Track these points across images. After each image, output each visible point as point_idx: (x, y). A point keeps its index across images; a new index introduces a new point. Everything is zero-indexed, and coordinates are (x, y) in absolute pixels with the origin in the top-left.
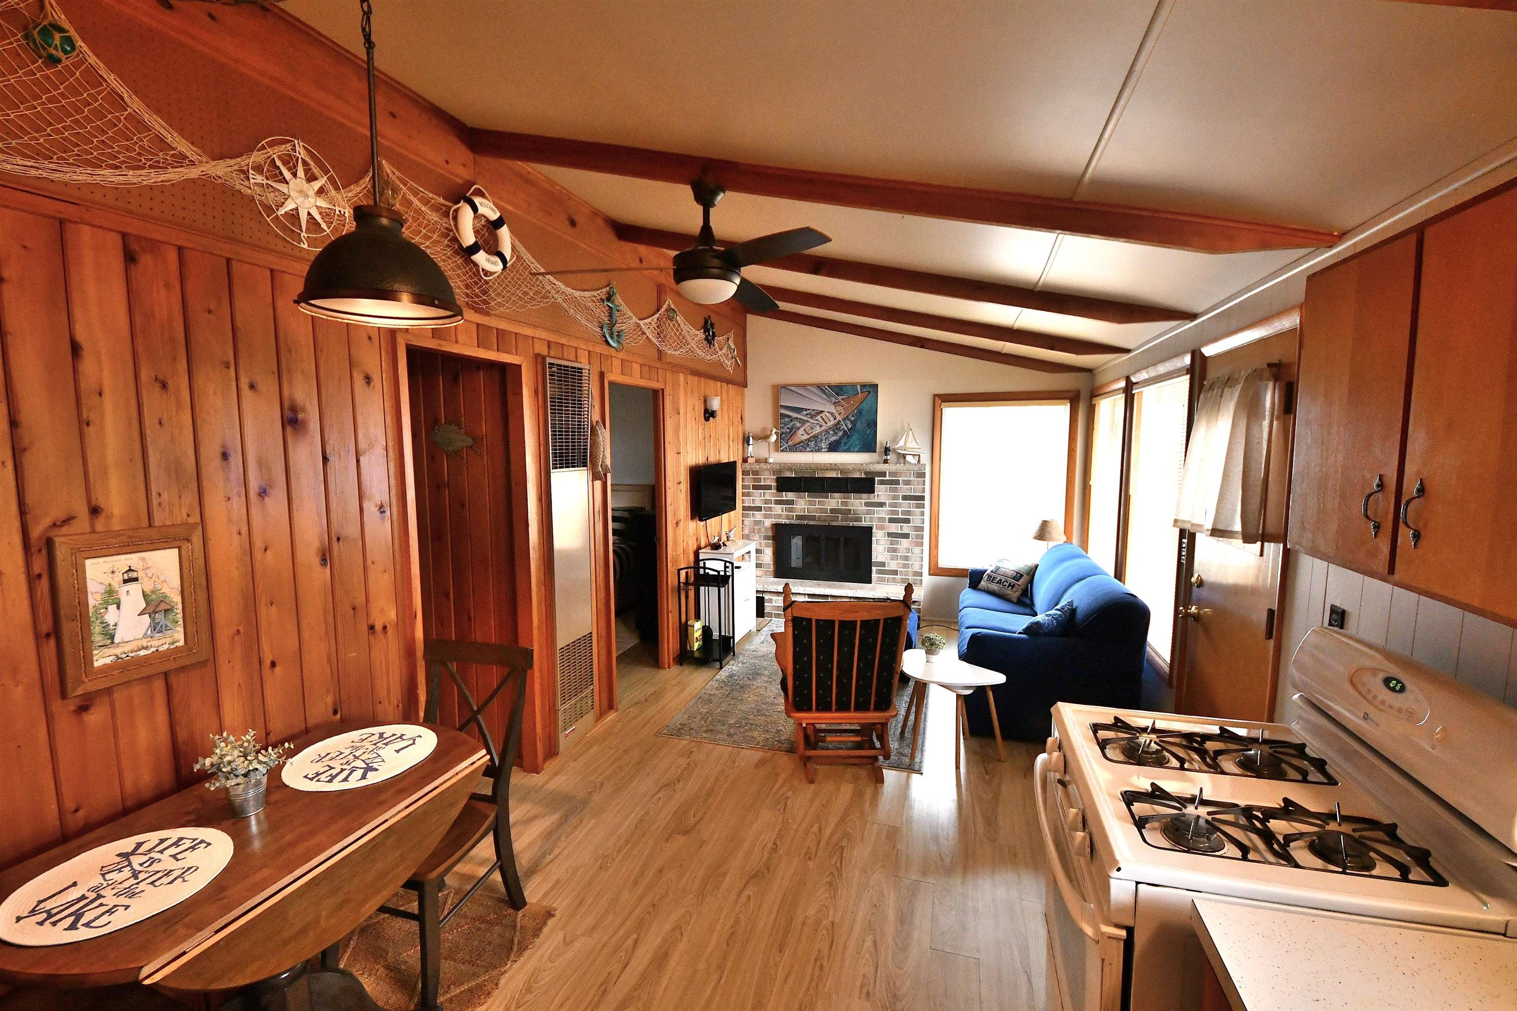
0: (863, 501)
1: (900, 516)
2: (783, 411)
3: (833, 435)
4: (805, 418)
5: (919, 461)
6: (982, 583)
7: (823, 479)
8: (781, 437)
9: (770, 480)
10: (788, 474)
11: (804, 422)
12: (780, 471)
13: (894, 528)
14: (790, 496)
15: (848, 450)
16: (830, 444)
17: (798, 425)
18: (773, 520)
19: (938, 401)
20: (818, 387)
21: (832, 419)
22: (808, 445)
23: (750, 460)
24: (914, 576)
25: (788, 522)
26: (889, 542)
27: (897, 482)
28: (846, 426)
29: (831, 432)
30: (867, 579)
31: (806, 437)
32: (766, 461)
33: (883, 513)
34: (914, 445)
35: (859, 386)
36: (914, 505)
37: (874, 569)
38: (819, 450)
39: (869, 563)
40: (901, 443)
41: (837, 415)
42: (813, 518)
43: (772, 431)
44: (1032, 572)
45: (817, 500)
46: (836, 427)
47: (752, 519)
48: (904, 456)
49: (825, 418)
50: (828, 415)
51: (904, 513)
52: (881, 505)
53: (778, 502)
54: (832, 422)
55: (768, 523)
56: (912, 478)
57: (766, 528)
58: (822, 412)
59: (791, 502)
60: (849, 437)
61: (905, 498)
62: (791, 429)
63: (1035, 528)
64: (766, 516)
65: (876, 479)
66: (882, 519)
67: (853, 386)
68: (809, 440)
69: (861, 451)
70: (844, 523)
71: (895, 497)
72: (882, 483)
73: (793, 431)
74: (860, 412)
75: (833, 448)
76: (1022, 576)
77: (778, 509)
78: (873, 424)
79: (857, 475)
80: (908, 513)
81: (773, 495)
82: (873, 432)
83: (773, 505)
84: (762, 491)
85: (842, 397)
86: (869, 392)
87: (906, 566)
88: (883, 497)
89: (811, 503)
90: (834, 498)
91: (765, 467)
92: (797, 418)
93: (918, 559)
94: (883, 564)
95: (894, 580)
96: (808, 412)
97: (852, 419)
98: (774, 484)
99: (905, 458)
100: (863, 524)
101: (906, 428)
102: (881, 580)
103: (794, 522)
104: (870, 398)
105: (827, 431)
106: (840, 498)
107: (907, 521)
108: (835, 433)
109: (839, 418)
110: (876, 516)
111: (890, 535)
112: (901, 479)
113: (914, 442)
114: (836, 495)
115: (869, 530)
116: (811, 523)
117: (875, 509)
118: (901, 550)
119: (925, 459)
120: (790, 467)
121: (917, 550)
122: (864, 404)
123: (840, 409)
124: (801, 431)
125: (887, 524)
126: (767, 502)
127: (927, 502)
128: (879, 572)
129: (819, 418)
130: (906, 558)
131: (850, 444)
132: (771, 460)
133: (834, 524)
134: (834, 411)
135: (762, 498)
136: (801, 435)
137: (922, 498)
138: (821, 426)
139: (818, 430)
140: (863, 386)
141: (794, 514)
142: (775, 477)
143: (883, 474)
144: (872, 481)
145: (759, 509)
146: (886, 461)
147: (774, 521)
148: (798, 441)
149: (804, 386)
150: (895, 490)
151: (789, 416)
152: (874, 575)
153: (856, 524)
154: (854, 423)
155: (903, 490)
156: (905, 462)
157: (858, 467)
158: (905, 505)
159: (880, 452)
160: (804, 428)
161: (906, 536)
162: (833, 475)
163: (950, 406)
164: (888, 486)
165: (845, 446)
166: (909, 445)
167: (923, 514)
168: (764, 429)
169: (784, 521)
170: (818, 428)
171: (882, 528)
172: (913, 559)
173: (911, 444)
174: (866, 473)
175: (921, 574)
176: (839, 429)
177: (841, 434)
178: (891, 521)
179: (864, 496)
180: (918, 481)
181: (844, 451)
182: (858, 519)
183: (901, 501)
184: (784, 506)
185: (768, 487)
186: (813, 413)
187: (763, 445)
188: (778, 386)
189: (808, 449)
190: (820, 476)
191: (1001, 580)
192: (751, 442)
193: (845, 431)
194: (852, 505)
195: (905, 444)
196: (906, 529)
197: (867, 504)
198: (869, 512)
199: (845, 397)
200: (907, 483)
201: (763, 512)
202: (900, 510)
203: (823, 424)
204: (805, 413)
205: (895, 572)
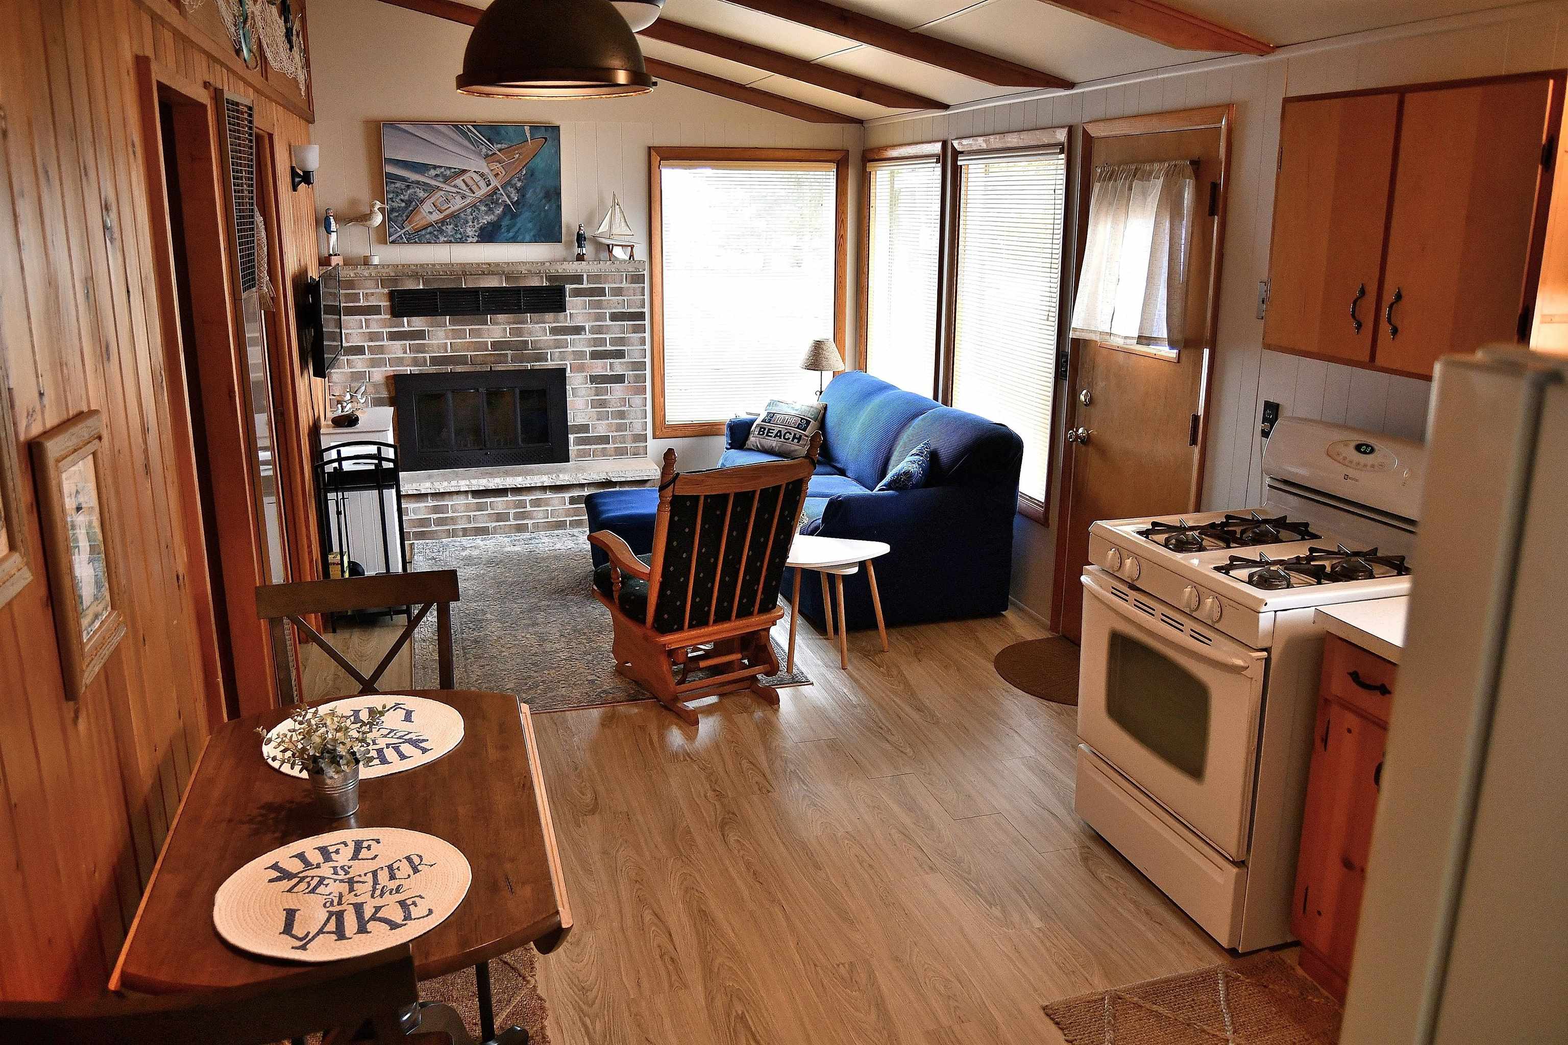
0: (547, 325)
1: (609, 348)
2: (389, 169)
3: (486, 213)
4: (433, 183)
5: (631, 256)
6: (752, 439)
7: (475, 292)
8: (390, 216)
9: (378, 297)
10: (410, 285)
11: (431, 190)
12: (394, 280)
13: (600, 367)
14: (418, 323)
15: (514, 240)
16: (481, 229)
17: (422, 194)
18: (388, 368)
19: (656, 159)
20: (456, 126)
21: (482, 184)
22: (441, 231)
23: (335, 261)
24: (635, 442)
25: (416, 370)
26: (593, 392)
27: (601, 292)
28: (509, 197)
29: (483, 208)
30: (561, 455)
31: (437, 216)
32: (366, 262)
33: (580, 343)
34: (624, 230)
35: (527, 128)
36: (630, 329)
37: (571, 437)
38: (463, 240)
39: (564, 429)
40: (604, 227)
41: (491, 177)
42: (462, 360)
43: (373, 206)
44: (821, 417)
45: (467, 328)
46: (491, 199)
47: (347, 370)
48: (609, 248)
49: (470, 182)
50: (477, 178)
51: (614, 341)
52: (578, 330)
53: (393, 336)
54: (484, 190)
55: (379, 375)
56: (624, 285)
57: (375, 385)
58: (464, 171)
59: (420, 335)
60: (514, 216)
61: (615, 317)
62: (408, 202)
63: (804, 352)
64: (374, 363)
65: (568, 287)
66: (579, 355)
67: (518, 126)
68: (443, 222)
69: (536, 240)
70: (516, 366)
71: (600, 317)
72: (577, 293)
73: (411, 206)
74: (532, 174)
75: (488, 235)
76: (808, 422)
77: (397, 348)
78: (554, 194)
79: (535, 282)
80: (621, 341)
81: (384, 324)
82: (554, 206)
83: (385, 343)
84: (363, 318)
85: (499, 146)
86: (546, 139)
87: (620, 428)
88: (580, 318)
89: (457, 334)
90: (497, 324)
91: (366, 273)
92: (418, 182)
93: (639, 414)
94: (585, 428)
95: (604, 453)
96: (438, 171)
97: (519, 184)
98: (385, 303)
99: (610, 252)
100: (550, 364)
101: (610, 202)
102: (583, 454)
103: (430, 369)
104: (547, 149)
105: (474, 206)
106: (509, 323)
107: (620, 355)
108: (490, 209)
109: (495, 183)
110: (570, 349)
111: (594, 379)
112: (606, 286)
113: (623, 224)
114: (501, 317)
115: (559, 375)
116: (459, 369)
117: (568, 337)
118: (613, 403)
119: (640, 253)
120: (416, 272)
121: (637, 400)
122: (538, 160)
123: (496, 166)
124: (427, 207)
125: (588, 361)
126: (373, 336)
127: (647, 322)
128: (580, 441)
129: (459, 182)
130: (621, 415)
131: (516, 229)
132: (376, 261)
133: (500, 367)
134: (486, 171)
135: (364, 330)
136: (428, 213)
137: (641, 316)
138: (464, 197)
139: (457, 204)
140: (535, 128)
141: (427, 355)
142: (386, 291)
143: (578, 279)
144: (561, 291)
145: (359, 350)
146: (580, 258)
147: (390, 370)
148: (423, 223)
149: (428, 124)
150: (599, 305)
151: (403, 179)
152: (573, 448)
153: (538, 365)
154: (521, 191)
155: (612, 303)
156: (612, 258)
157: (535, 269)
158: (615, 329)
159: (566, 242)
160: (433, 200)
161: (619, 379)
162: (493, 282)
163: (673, 167)
164: (587, 299)
165: (508, 231)
166: (615, 231)
167: (643, 342)
168: (354, 202)
169: (408, 370)
170: (458, 198)
171: (581, 368)
172: (632, 415)
173: (620, 228)
174: (550, 278)
175: (644, 438)
176: (496, 203)
177: (499, 211)
178: (595, 355)
179: (549, 316)
180: (634, 289)
181: (508, 241)
182: (542, 357)
183: (608, 322)
184: (407, 343)
185: (375, 310)
186: (448, 173)
187: (355, 231)
188: (379, 122)
189: (442, 239)
190: (471, 285)
191: (780, 431)
192: (333, 228)
193: (507, 206)
194: (530, 334)
195: (610, 227)
196: (619, 365)
197: (555, 331)
198: (558, 345)
199: (504, 146)
200: (618, 292)
201: (368, 356)
202: (608, 337)
203: (468, 193)
204: (433, 172)
205: (605, 440)
